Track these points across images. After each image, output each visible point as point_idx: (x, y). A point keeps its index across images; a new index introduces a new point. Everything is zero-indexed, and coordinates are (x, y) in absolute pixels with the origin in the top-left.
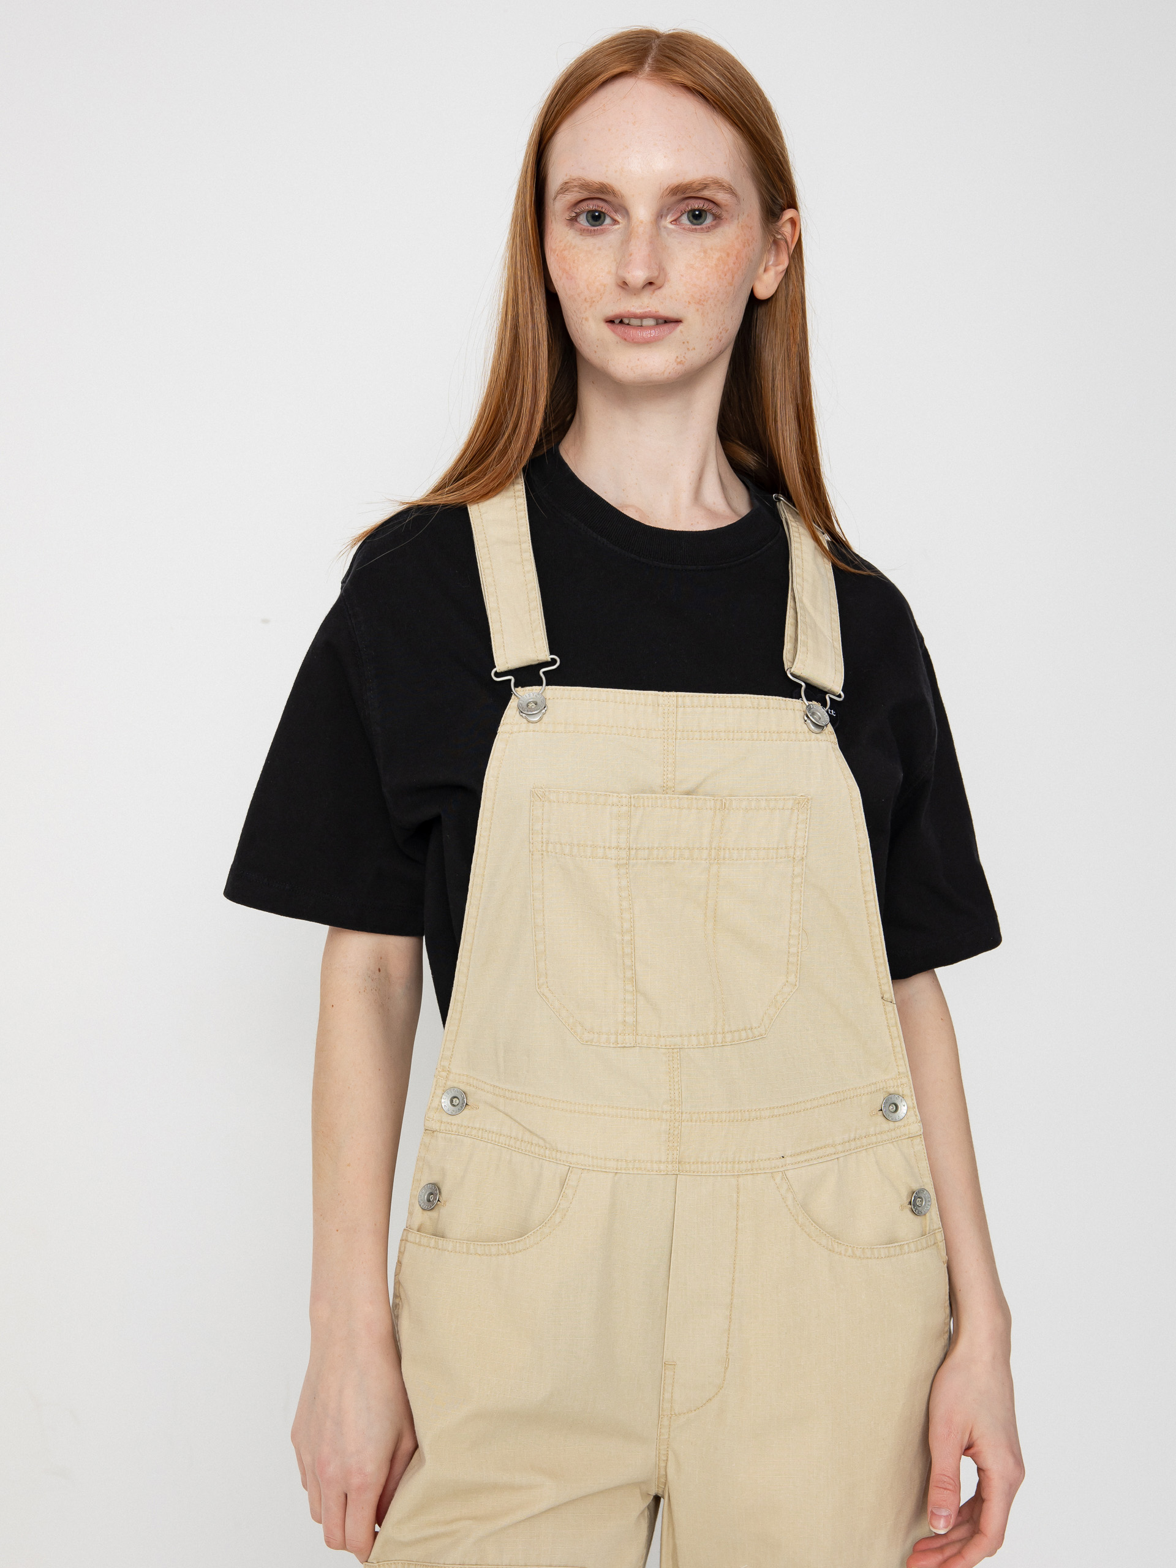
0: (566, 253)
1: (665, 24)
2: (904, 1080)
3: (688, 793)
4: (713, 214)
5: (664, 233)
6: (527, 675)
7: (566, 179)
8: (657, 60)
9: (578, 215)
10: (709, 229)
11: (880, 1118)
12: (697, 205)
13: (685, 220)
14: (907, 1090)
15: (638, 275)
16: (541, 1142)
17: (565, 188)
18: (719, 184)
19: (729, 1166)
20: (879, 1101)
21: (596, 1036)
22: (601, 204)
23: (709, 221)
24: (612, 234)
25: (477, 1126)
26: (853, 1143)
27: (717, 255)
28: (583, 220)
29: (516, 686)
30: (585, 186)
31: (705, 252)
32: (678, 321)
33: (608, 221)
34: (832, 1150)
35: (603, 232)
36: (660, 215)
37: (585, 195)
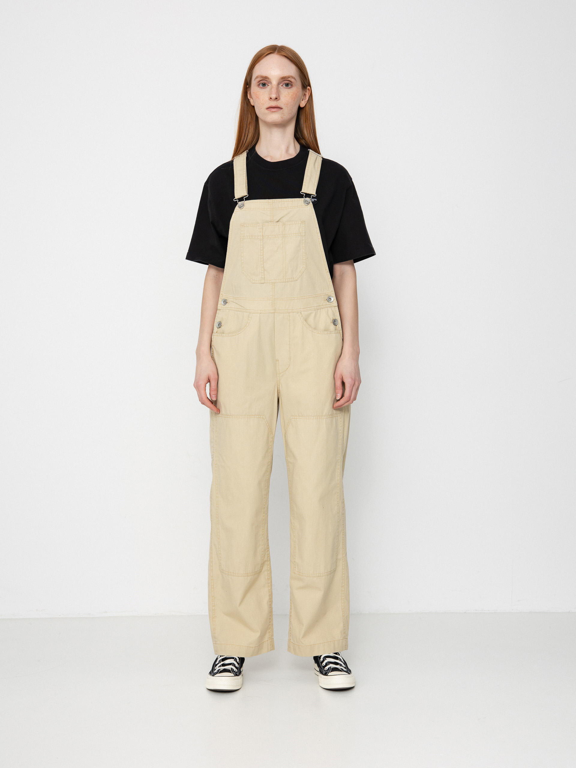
0: (257, 93)
1: (279, 44)
2: (333, 293)
3: (278, 222)
4: (291, 85)
5: (280, 88)
6: (241, 199)
7: (257, 75)
8: (278, 50)
9: (260, 84)
10: (290, 88)
11: (326, 301)
12: (287, 82)
13: (284, 85)
14: (334, 295)
15: (274, 96)
16: (244, 308)
17: (257, 77)
18: (293, 77)
19: (287, 311)
20: (327, 297)
21: (255, 281)
22: (264, 81)
23: (290, 86)
24: (268, 88)
25: (229, 307)
26: (319, 307)
27: (291, 94)
28: (261, 86)
29: (239, 202)
30: (262, 77)
31: (289, 93)
32: (282, 109)
33: (267, 85)
34: (314, 308)
35: (266, 88)
36: (279, 84)
37: (261, 79)
